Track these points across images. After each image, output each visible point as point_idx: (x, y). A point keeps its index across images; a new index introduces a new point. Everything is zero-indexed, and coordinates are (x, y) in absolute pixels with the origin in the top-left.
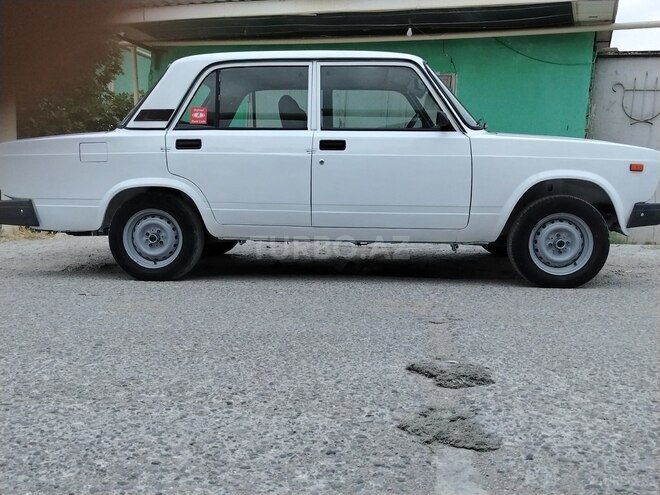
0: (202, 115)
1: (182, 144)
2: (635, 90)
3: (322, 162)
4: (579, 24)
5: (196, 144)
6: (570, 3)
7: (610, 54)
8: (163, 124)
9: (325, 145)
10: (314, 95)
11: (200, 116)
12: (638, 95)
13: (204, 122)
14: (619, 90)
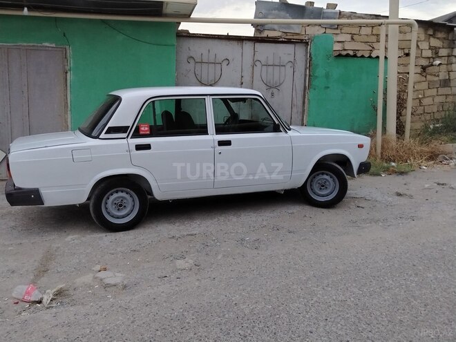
0: (146, 129)
1: (139, 147)
2: (202, 62)
3: (220, 153)
4: (166, 16)
5: (148, 147)
6: (162, 2)
7: (184, 34)
8: (124, 135)
9: (221, 143)
10: (210, 117)
11: (145, 129)
12: (205, 66)
13: (148, 132)
14: (192, 61)
